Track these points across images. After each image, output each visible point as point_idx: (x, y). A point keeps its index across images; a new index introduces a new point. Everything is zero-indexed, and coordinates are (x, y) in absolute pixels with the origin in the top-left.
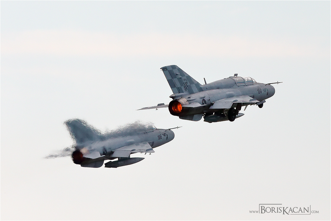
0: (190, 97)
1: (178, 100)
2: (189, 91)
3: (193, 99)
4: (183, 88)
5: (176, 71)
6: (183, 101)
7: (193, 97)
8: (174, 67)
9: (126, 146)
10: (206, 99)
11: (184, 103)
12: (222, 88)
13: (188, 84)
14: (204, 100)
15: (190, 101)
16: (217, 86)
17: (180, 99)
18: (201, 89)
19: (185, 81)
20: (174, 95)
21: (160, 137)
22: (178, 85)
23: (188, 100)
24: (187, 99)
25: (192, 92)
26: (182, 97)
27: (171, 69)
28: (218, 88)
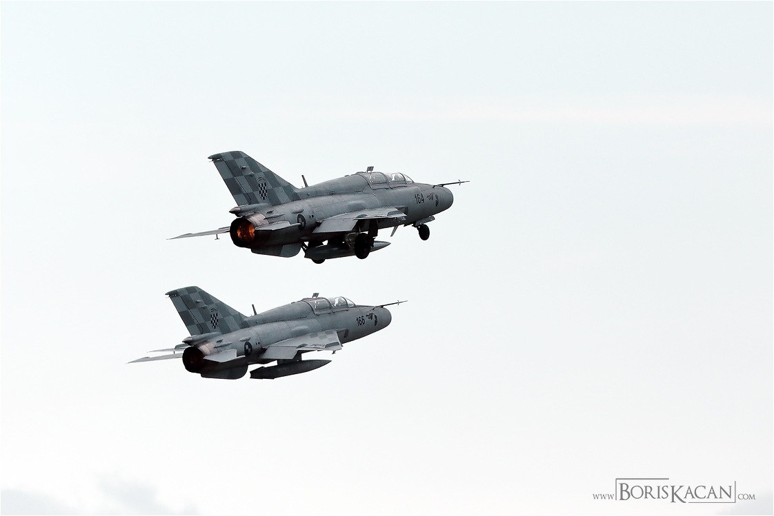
0: (271, 212)
1: (248, 217)
2: (270, 199)
3: (278, 214)
4: (257, 194)
5: (241, 163)
6: (257, 219)
7: (278, 211)
8: (237, 155)
9: (293, 337)
10: (306, 214)
11: (258, 223)
12: (340, 194)
13: (269, 186)
14: (300, 216)
15: (270, 219)
16: (331, 190)
17: (252, 215)
18: (294, 196)
19: (263, 182)
20: (239, 209)
21: (360, 321)
22: (247, 188)
23: (268, 216)
24: (265, 214)
25: (276, 203)
26: (255, 212)
27: (231, 158)
28: (332, 194)
